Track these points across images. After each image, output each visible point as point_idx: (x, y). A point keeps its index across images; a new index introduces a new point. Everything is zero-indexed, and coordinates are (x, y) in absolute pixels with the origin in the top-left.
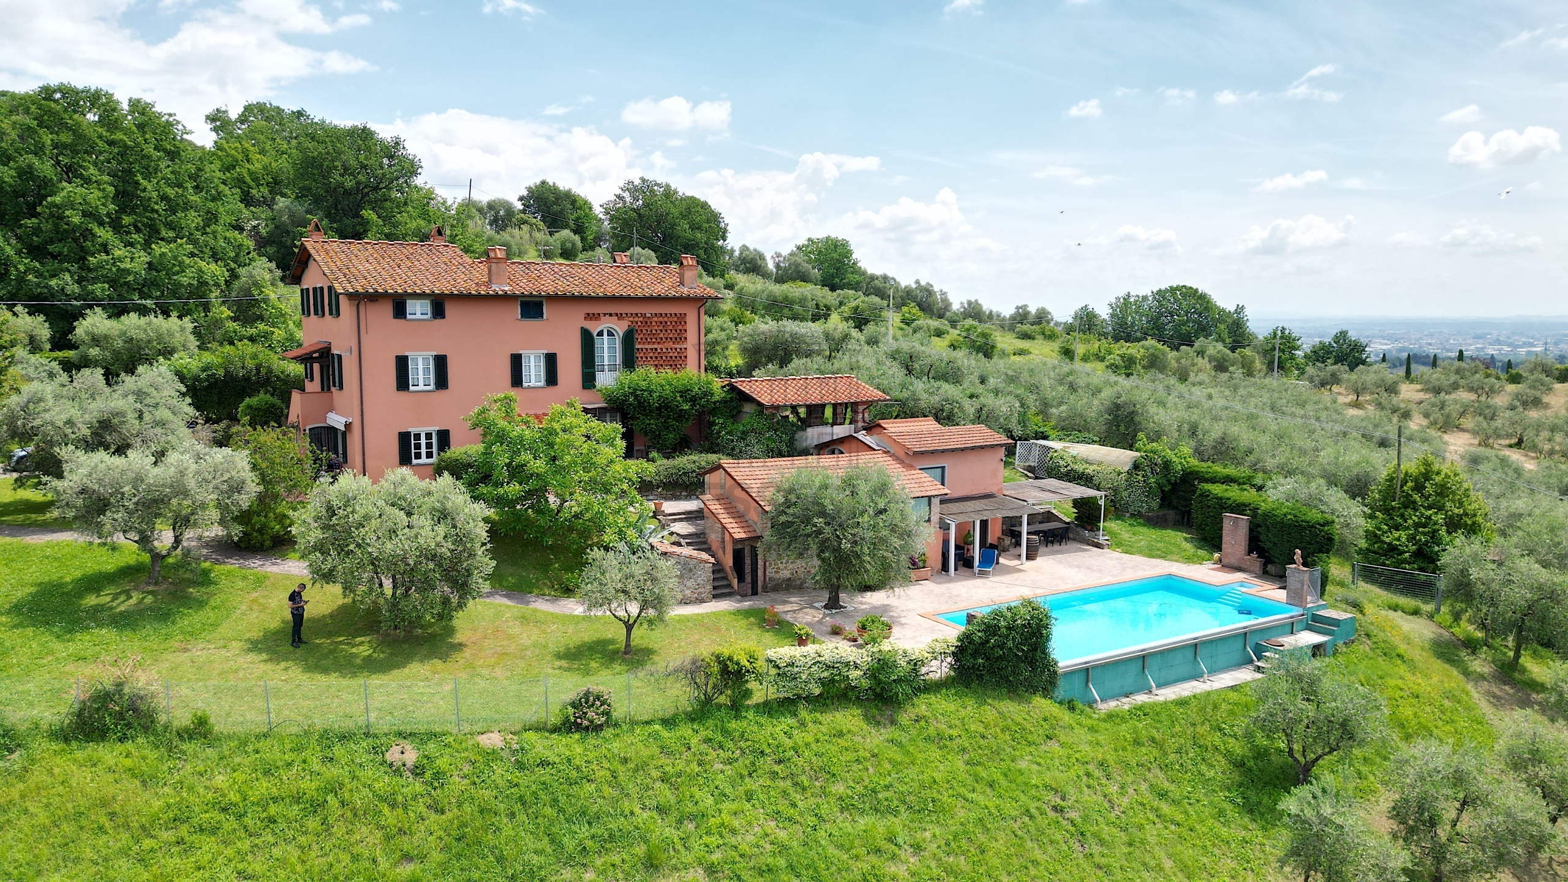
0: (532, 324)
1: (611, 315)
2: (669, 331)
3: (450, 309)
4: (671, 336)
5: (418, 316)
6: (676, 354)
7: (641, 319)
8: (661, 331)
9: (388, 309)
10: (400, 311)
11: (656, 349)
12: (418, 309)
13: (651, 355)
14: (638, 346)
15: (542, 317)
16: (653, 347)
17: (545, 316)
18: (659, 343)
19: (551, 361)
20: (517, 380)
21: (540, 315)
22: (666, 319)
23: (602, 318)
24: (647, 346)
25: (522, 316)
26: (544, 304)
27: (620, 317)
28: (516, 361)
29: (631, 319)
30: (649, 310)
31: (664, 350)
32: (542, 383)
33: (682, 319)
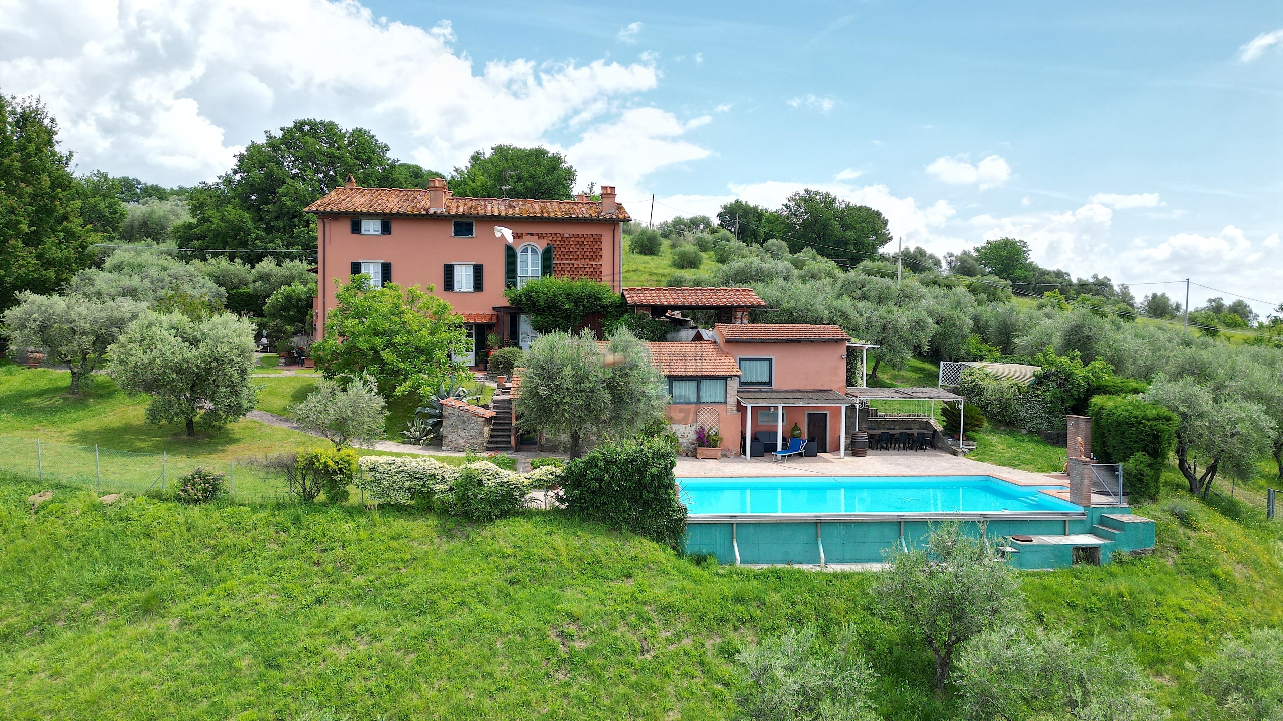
0: (463, 241)
1: (532, 234)
2: (585, 250)
3: (395, 227)
4: (588, 253)
5: (372, 232)
6: (592, 270)
7: (560, 239)
8: (578, 249)
9: (347, 226)
10: (356, 228)
11: (573, 265)
12: (371, 227)
13: (569, 269)
14: (556, 262)
15: (472, 235)
16: (570, 262)
17: (474, 235)
18: (576, 260)
19: (478, 271)
20: (449, 285)
21: (470, 233)
22: (583, 239)
23: (524, 237)
24: (565, 262)
25: (455, 234)
26: (474, 224)
27: (540, 236)
28: (449, 271)
29: (551, 239)
30: (567, 231)
31: (581, 266)
32: (472, 290)
33: (598, 239)
